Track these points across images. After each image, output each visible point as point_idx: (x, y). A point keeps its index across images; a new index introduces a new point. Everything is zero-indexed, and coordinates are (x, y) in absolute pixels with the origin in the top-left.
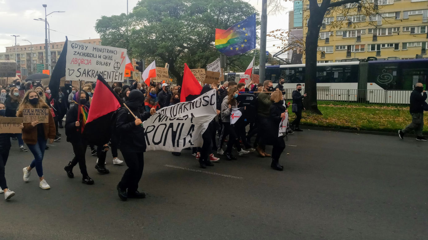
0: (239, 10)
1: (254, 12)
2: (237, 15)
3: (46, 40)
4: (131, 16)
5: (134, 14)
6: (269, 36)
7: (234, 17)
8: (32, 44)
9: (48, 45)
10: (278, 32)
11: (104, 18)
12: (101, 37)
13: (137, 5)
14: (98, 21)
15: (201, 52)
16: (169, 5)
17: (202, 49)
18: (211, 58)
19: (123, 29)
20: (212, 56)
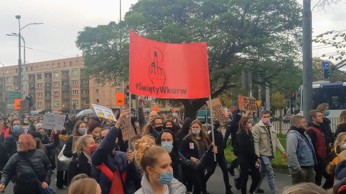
0: (274, 7)
1: (297, 8)
2: (270, 13)
3: (20, 61)
4: (122, 24)
5: (126, 22)
6: (316, 42)
7: (266, 17)
8: (4, 66)
9: (22, 67)
10: (329, 35)
11: (87, 29)
12: (83, 54)
13: (131, 10)
14: (79, 34)
15: (217, 69)
16: (173, 6)
17: (219, 64)
18: (233, 76)
19: (112, 42)
20: (234, 73)
